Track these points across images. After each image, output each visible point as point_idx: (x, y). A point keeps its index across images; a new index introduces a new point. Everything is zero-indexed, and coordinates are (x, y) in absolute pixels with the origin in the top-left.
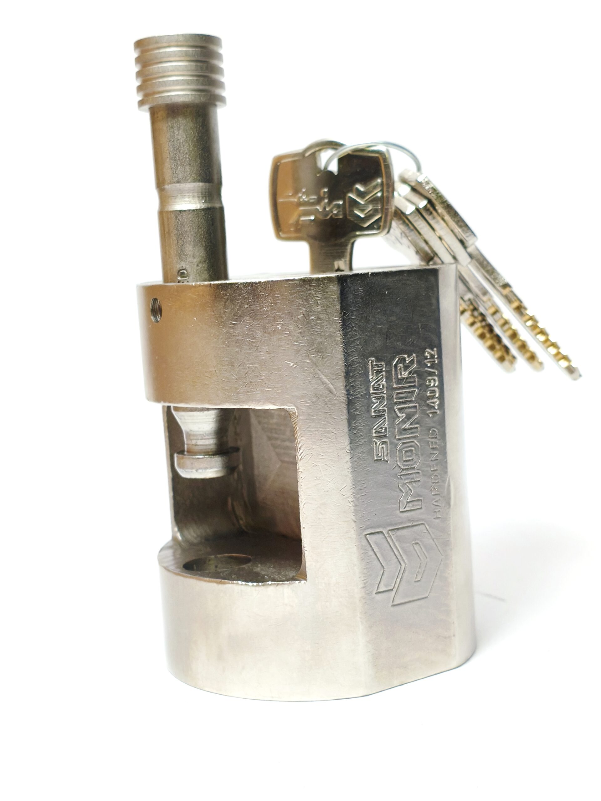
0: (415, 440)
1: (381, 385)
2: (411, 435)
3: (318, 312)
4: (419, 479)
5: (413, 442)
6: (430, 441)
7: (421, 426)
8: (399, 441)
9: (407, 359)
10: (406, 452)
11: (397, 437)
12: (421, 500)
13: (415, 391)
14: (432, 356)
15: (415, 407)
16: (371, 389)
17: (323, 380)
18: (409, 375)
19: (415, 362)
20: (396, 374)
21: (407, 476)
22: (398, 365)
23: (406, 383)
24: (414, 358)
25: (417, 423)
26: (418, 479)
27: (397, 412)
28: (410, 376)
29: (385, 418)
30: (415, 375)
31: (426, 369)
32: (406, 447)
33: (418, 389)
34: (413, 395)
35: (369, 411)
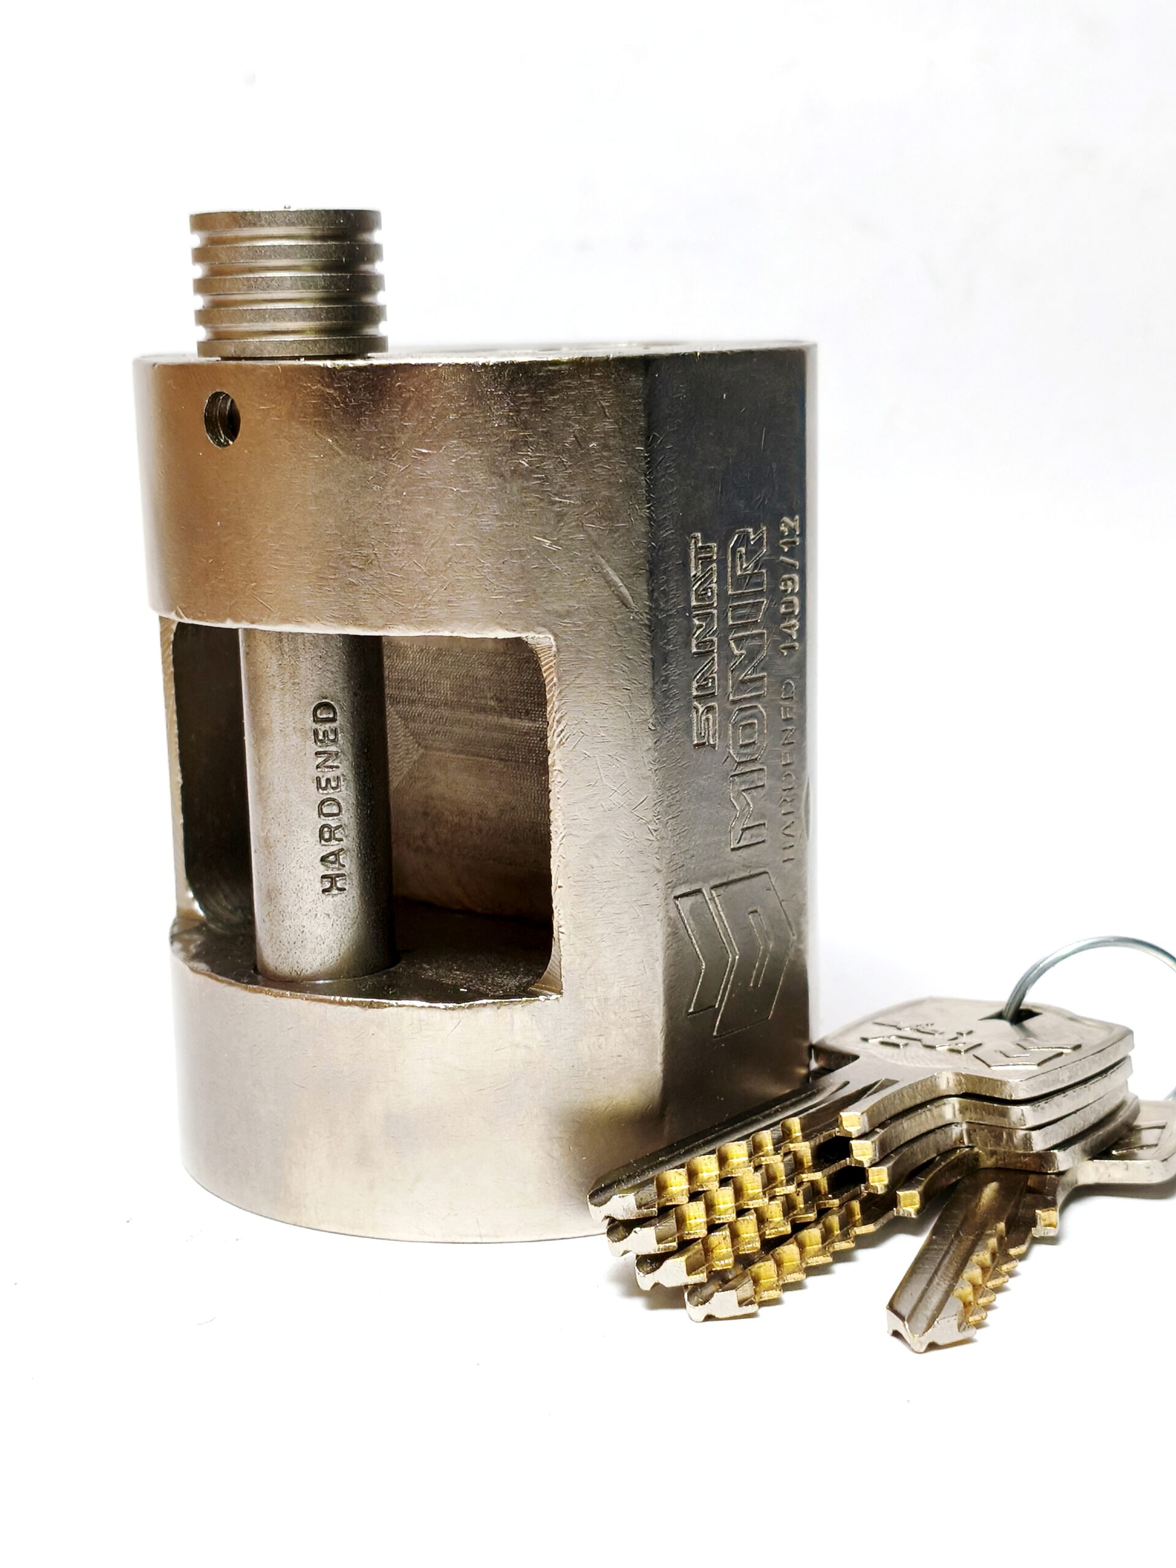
0: (760, 703)
1: (709, 590)
2: (753, 694)
3: (605, 433)
4: (762, 784)
5: (756, 707)
6: (781, 705)
7: (769, 675)
8: (734, 706)
9: (752, 537)
10: (744, 726)
11: (731, 698)
12: (764, 824)
13: (763, 602)
14: (792, 531)
15: (761, 635)
16: (693, 597)
17: (610, 579)
18: (754, 570)
19: (765, 544)
20: (734, 567)
21: (745, 777)
22: (738, 549)
23: (748, 586)
24: (763, 534)
25: (763, 669)
26: (760, 784)
27: (733, 645)
28: (756, 571)
29: (713, 659)
30: (764, 571)
31: (782, 558)
32: (745, 718)
33: (767, 599)
34: (759, 611)
35: (688, 644)
